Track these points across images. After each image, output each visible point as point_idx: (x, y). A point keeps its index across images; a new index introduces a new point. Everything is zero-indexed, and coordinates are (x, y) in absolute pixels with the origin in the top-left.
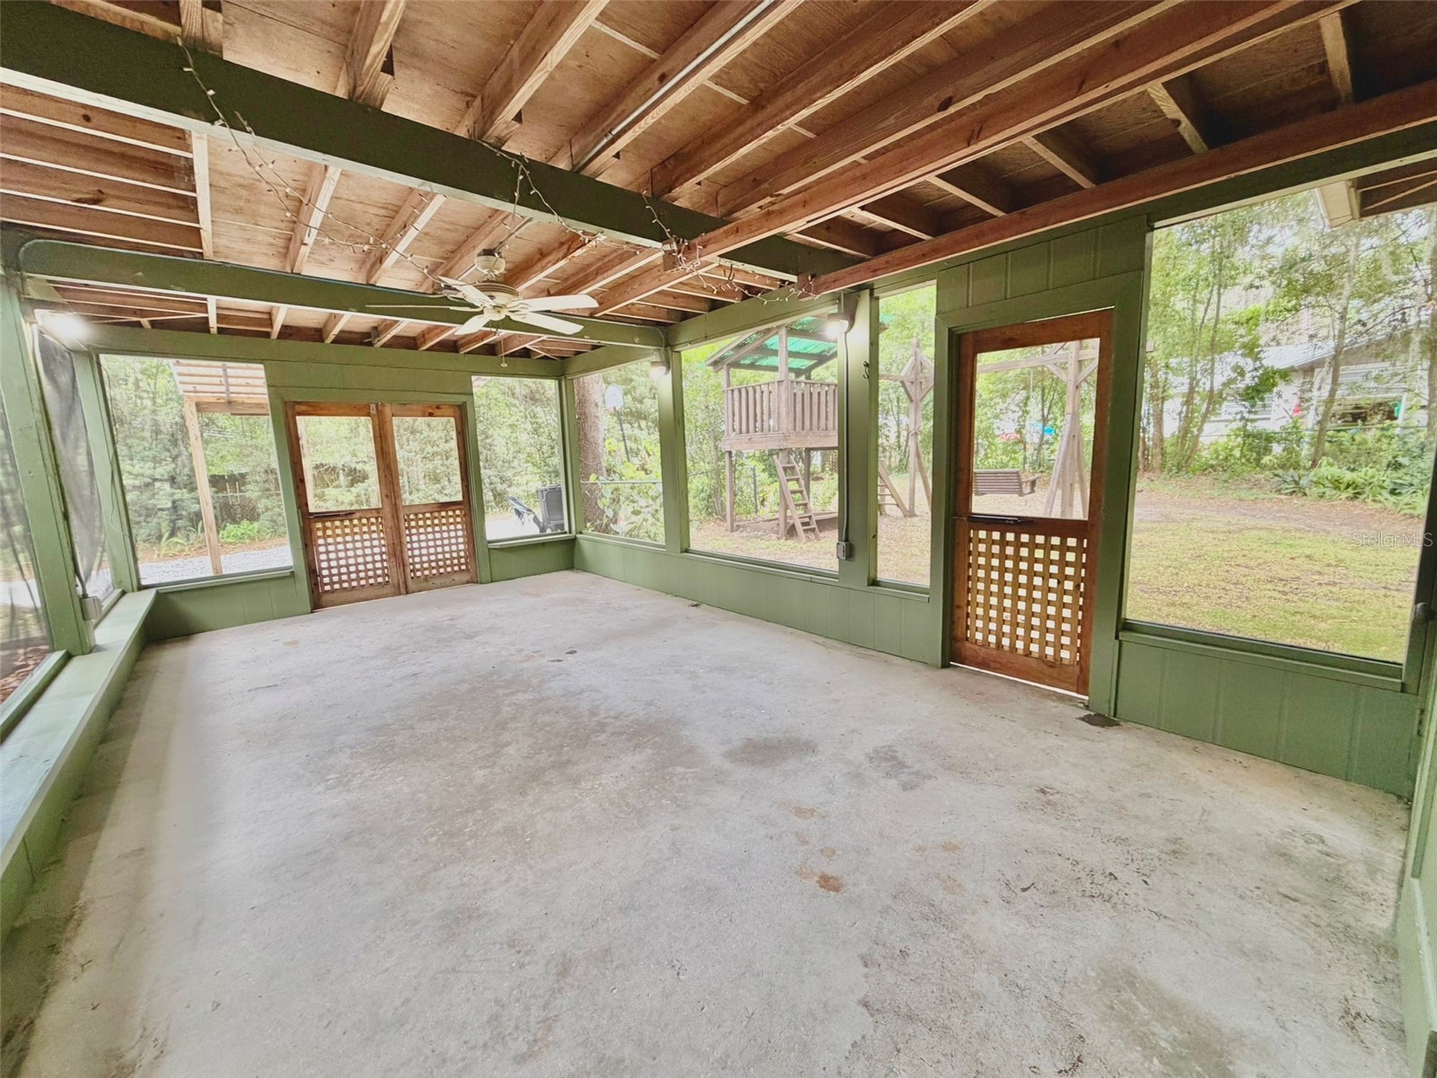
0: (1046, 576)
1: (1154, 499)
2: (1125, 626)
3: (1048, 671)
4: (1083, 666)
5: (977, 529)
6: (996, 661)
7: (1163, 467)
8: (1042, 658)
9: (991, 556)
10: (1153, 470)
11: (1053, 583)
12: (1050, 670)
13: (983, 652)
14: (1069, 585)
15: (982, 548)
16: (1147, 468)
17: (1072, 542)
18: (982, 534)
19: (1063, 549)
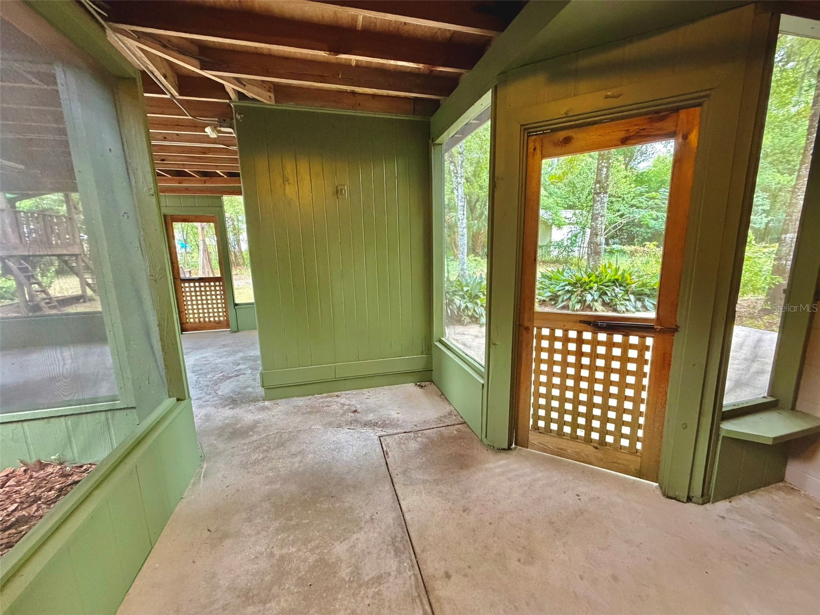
0: (211, 295)
1: (242, 277)
2: (236, 305)
3: (217, 325)
4: (227, 321)
5: (184, 283)
6: (200, 327)
7: (244, 264)
8: (215, 321)
9: (191, 292)
10: (240, 265)
11: (214, 297)
12: (218, 325)
13: (194, 326)
14: (219, 297)
15: (187, 289)
16: (238, 265)
17: (217, 284)
18: (187, 285)
19: (215, 286)
